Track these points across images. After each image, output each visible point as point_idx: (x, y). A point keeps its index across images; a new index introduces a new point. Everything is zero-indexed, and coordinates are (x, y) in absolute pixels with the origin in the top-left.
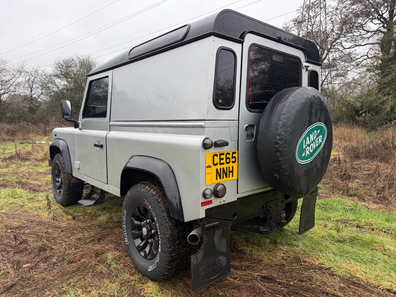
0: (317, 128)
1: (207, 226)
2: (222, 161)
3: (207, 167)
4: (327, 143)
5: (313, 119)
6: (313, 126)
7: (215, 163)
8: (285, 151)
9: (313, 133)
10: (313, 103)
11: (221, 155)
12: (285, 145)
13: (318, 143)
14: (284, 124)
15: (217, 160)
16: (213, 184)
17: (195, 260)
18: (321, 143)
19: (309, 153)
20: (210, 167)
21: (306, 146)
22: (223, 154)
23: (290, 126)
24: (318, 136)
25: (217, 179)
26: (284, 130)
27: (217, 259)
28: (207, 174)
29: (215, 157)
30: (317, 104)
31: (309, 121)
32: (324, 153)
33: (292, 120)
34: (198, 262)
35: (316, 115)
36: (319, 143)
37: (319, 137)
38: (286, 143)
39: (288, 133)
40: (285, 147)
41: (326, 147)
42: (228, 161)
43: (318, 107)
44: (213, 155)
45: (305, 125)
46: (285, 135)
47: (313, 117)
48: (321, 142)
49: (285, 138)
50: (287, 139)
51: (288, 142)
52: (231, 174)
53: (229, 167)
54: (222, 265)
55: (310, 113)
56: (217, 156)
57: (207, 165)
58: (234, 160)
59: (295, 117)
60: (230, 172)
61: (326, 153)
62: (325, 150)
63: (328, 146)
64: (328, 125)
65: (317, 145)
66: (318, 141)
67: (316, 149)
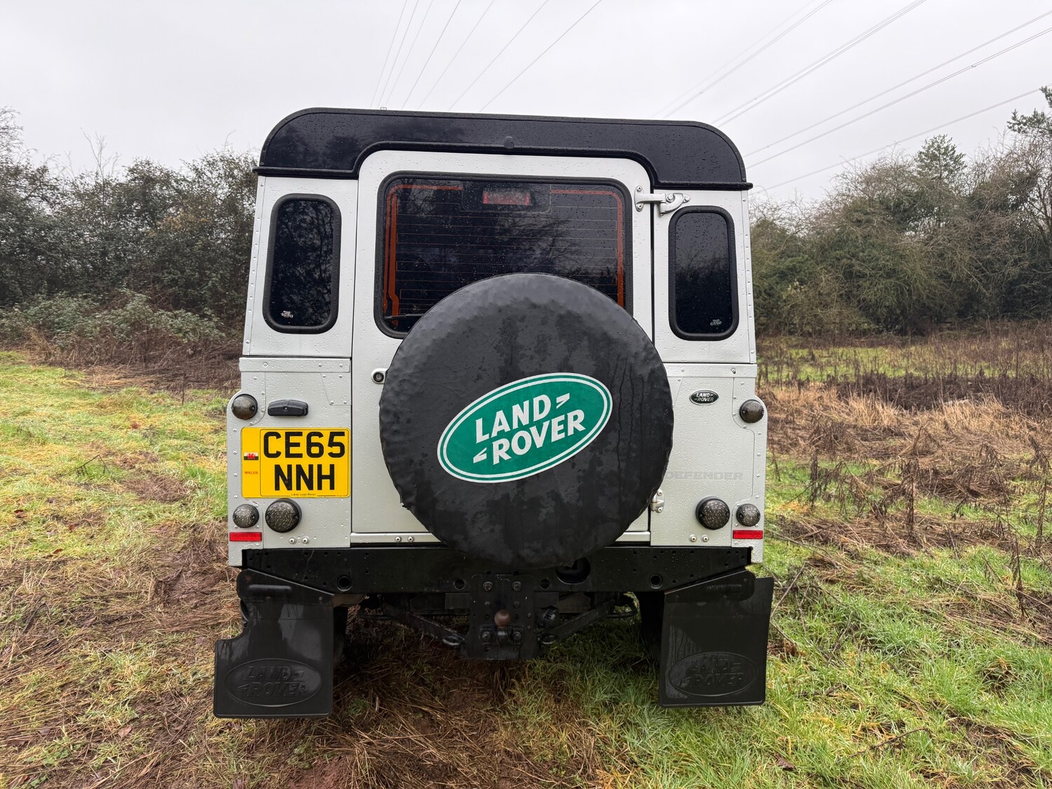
0: (552, 389)
1: (252, 586)
2: (293, 450)
3: (246, 458)
4: (613, 436)
5: (523, 365)
6: (526, 382)
7: (272, 451)
8: (395, 443)
9: (526, 403)
10: (521, 320)
11: (288, 435)
12: (395, 427)
14: (396, 374)
15: (277, 445)
16: (268, 497)
17: (224, 651)
18: (578, 435)
19: (506, 458)
20: (256, 458)
21: (494, 436)
22: (300, 434)
23: (408, 381)
24: (557, 413)
25: (277, 487)
26: (392, 389)
27: (286, 669)
28: (246, 473)
29: (272, 439)
30: (544, 323)
31: (501, 369)
33: (416, 363)
34: (234, 658)
35: (541, 350)
36: (571, 433)
37: (571, 415)
38: (398, 422)
39: (402, 398)
40: (396, 431)
41: (610, 447)
42: (315, 450)
43: (551, 331)
44: (263, 433)
45: (481, 379)
46: (395, 403)
47: (526, 359)
48: (581, 428)
49: (394, 409)
50: (401, 412)
51: (402, 419)
52: (326, 483)
53: (320, 467)
54: (303, 687)
55: (509, 348)
56: (278, 436)
57: (246, 455)
58: (336, 450)
59: (429, 357)
60: (321, 477)
61: (610, 463)
62: (601, 453)
63: (622, 444)
64: (617, 382)
65: (556, 437)
66: (562, 427)
67: (551, 448)
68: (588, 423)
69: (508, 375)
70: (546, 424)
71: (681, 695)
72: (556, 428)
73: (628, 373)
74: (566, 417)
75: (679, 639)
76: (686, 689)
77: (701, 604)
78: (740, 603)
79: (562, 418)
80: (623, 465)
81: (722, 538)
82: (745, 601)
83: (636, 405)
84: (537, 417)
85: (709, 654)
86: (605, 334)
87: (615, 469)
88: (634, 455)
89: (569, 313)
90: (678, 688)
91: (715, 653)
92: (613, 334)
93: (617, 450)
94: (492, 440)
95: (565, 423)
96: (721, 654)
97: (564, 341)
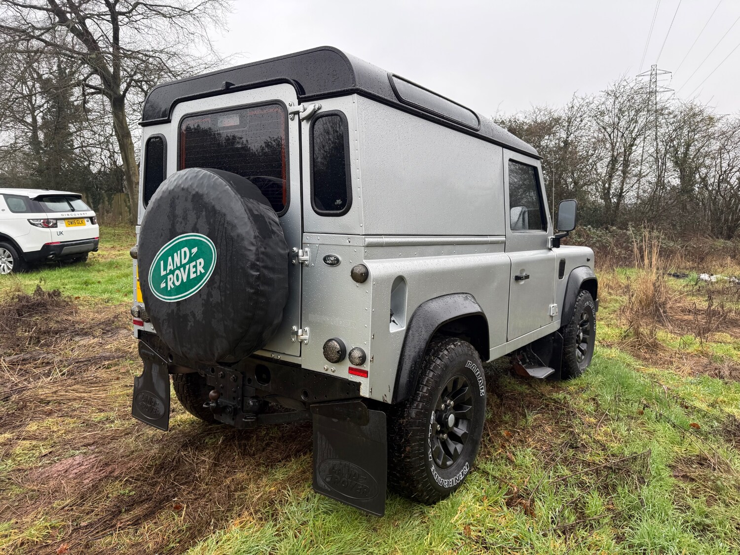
0: (190, 244)
4: (217, 277)
5: (178, 227)
6: (181, 238)
9: (179, 252)
10: (178, 198)
13: (195, 272)
18: (202, 276)
19: (173, 287)
21: (168, 272)
24: (192, 259)
27: (153, 399)
30: (186, 200)
31: (170, 229)
32: (209, 295)
35: (185, 218)
36: (199, 274)
37: (198, 261)
41: (216, 285)
43: (189, 205)
45: (162, 235)
47: (179, 223)
48: (203, 271)
54: (158, 411)
55: (173, 216)
61: (217, 297)
62: (212, 289)
63: (222, 284)
64: (219, 241)
65: (193, 276)
66: (194, 269)
67: (190, 283)
68: (206, 268)
69: (173, 234)
70: (187, 267)
71: (327, 487)
72: (192, 270)
73: (224, 235)
74: (196, 263)
75: (324, 443)
76: (328, 483)
77: (335, 420)
78: (361, 427)
79: (194, 263)
80: (223, 299)
81: (342, 371)
82: (364, 427)
83: (228, 258)
84: (184, 262)
85: (344, 462)
86: (213, 207)
87: (220, 301)
88: (228, 292)
89: (197, 193)
90: (324, 480)
91: (347, 463)
92: (218, 208)
93: (219, 287)
94: (167, 275)
95: (195, 266)
96: (352, 465)
97: (195, 212)
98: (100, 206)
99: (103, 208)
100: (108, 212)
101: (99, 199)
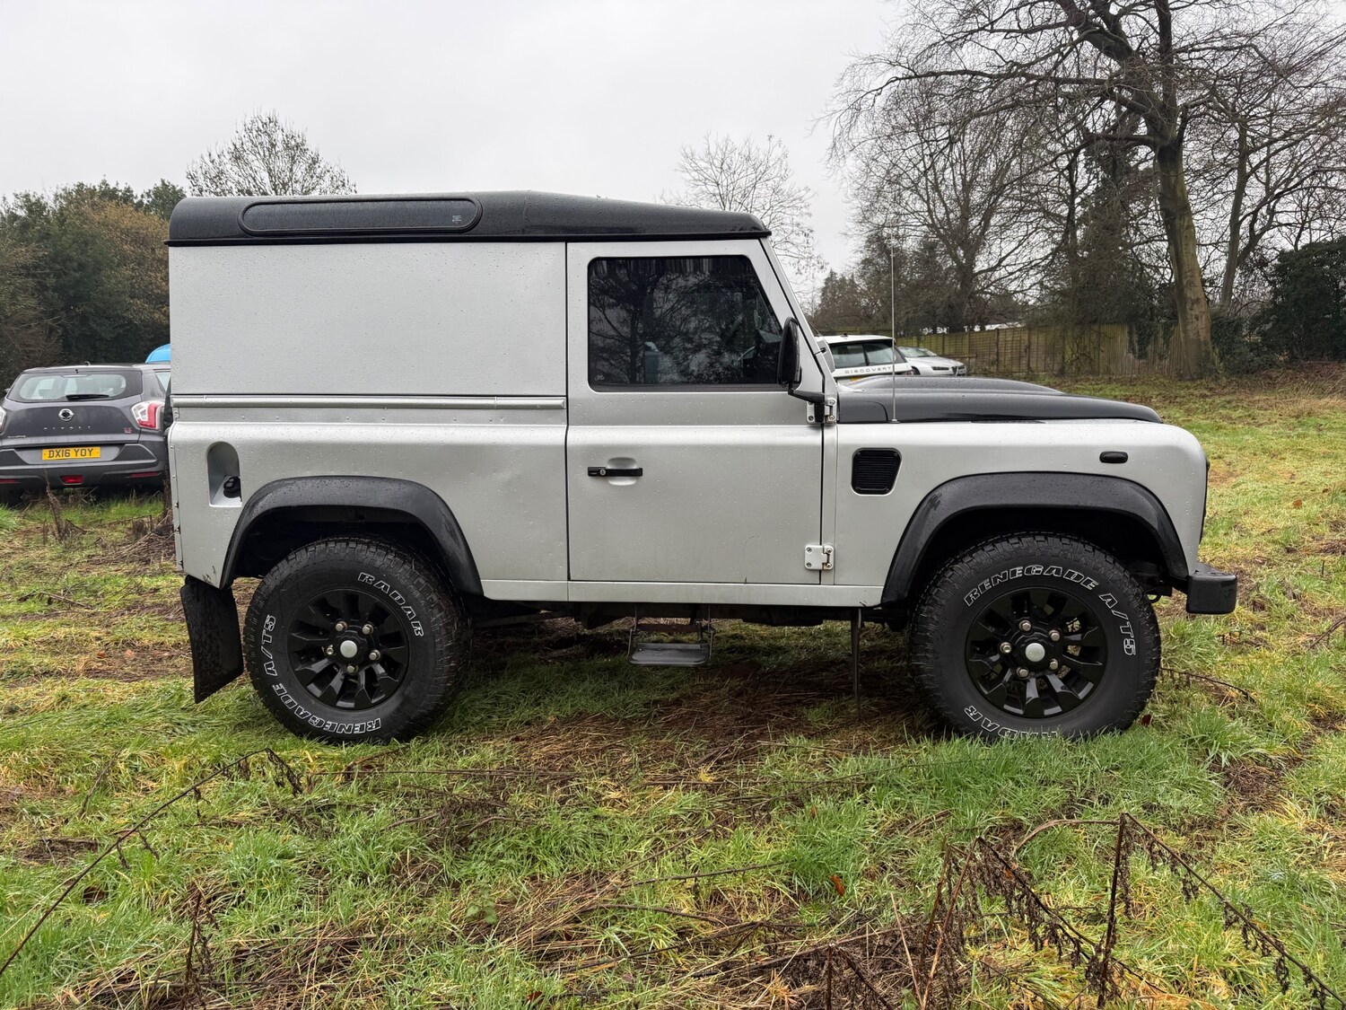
98: (1149, 348)
99: (1155, 352)
100: (1161, 357)
101: (1150, 336)
